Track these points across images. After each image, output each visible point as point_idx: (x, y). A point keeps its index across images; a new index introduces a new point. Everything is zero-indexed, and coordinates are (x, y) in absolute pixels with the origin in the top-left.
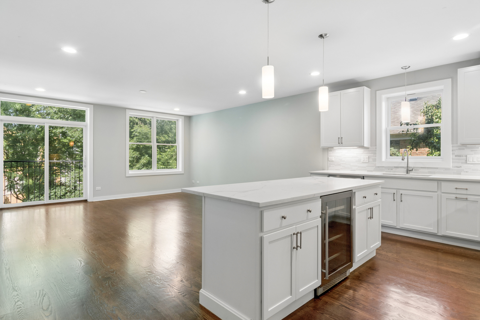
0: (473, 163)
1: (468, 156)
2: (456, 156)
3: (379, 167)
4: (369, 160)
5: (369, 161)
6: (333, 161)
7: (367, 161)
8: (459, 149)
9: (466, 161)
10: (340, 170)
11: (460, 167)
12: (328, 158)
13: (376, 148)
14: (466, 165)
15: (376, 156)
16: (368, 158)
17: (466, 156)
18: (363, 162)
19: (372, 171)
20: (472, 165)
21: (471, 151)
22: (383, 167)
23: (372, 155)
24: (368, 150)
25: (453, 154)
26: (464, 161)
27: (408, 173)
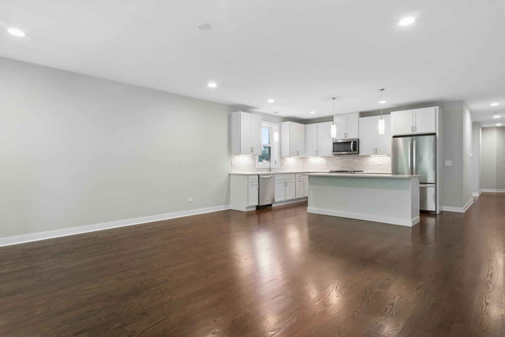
0: (284, 165)
1: (283, 162)
2: (280, 162)
6: (234, 165)
8: (281, 158)
9: (282, 164)
11: (281, 167)
12: (231, 163)
13: (256, 156)
15: (256, 162)
18: (251, 165)
21: (283, 160)
22: (259, 169)
23: (254, 161)
24: (252, 157)
27: (270, 171)
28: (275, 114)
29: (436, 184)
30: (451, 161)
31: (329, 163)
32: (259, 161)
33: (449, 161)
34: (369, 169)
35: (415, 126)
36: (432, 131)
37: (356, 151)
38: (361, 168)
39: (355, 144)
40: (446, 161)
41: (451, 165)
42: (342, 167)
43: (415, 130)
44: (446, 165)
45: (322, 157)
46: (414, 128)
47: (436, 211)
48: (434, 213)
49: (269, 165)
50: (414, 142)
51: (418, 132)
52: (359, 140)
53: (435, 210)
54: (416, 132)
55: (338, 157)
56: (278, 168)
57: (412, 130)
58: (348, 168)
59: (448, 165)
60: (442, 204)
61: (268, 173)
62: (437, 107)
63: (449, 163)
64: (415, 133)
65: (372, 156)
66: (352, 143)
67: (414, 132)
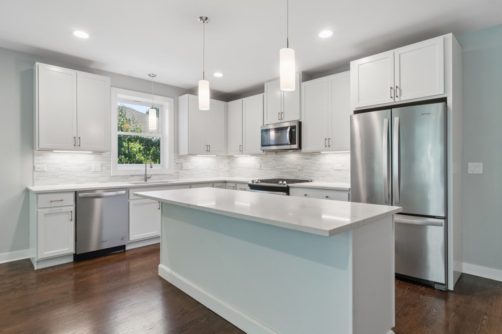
0: (186, 169)
1: (183, 164)
2: (176, 164)
3: (114, 176)
4: (102, 168)
5: (102, 170)
6: (44, 171)
7: (100, 170)
8: (178, 158)
9: (182, 168)
10: (57, 184)
11: (179, 173)
12: (34, 167)
13: (110, 154)
14: (182, 171)
15: (110, 164)
16: (101, 166)
17: (182, 164)
18: (95, 171)
19: (106, 182)
20: (185, 171)
21: (185, 160)
22: (119, 176)
23: (106, 162)
24: (100, 156)
25: (175, 162)
26: (181, 168)
27: (146, 181)
28: (150, 79)
29: (446, 218)
30: (481, 164)
31: (263, 165)
32: (119, 163)
33: (476, 164)
34: (322, 177)
35: (398, 86)
36: (438, 93)
37: (296, 144)
38: (309, 174)
39: (294, 130)
40: (470, 164)
41: (481, 172)
42: (281, 173)
43: (398, 95)
44: (470, 172)
45: (251, 155)
46: (395, 90)
47: (446, 284)
48: (443, 288)
49: (145, 169)
50: (396, 120)
51: (405, 98)
52: (300, 123)
53: (444, 282)
54: (400, 99)
55: (274, 155)
56: (171, 175)
57: (393, 96)
58: (290, 175)
59: (476, 173)
60: (459, 258)
61: (143, 183)
62: (450, 36)
63: (475, 168)
64: (398, 101)
65: (327, 154)
66: (288, 130)
67: (397, 99)
